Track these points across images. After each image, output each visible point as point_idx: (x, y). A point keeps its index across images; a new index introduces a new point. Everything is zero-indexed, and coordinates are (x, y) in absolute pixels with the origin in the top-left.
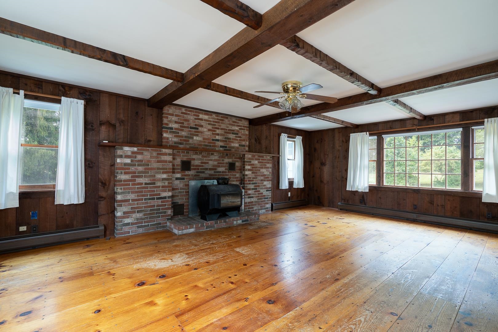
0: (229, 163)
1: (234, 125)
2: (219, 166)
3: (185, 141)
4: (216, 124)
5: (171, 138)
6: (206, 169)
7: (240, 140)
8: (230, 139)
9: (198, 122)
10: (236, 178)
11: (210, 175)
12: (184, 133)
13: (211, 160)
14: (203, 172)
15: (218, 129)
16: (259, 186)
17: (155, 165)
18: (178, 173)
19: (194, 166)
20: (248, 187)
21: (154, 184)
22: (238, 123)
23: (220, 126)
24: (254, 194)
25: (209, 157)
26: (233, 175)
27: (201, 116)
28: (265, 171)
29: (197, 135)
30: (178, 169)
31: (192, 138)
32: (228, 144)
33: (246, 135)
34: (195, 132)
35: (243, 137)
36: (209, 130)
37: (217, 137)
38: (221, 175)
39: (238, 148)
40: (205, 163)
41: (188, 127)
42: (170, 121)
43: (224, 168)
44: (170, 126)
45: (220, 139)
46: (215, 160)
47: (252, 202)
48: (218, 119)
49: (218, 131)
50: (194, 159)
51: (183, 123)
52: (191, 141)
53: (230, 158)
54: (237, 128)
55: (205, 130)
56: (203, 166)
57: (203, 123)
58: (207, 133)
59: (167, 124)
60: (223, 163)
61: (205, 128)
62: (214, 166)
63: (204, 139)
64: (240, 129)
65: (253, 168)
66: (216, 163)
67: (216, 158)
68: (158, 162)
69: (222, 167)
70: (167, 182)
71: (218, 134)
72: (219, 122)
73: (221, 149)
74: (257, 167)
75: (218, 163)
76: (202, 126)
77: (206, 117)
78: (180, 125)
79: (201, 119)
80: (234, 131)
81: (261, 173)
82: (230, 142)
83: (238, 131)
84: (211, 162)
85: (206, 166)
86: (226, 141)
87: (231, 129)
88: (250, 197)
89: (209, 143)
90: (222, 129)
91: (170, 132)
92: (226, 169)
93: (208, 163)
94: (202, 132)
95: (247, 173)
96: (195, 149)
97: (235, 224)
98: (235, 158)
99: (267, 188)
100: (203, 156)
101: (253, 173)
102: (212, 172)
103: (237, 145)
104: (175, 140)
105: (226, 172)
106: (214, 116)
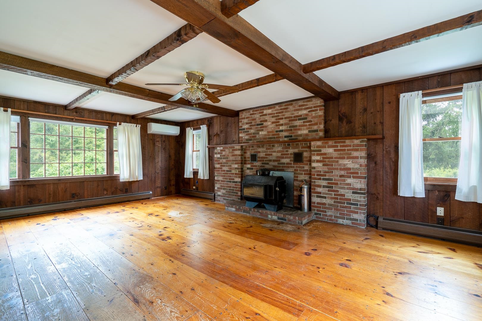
0: (294, 154)
1: (301, 110)
2: (283, 158)
3: (253, 137)
4: (280, 114)
5: (244, 136)
6: (270, 161)
7: (309, 125)
8: (296, 126)
9: (262, 118)
10: (304, 171)
11: (274, 166)
12: (252, 131)
13: (275, 152)
14: (268, 164)
15: (282, 119)
16: (337, 184)
17: (231, 158)
18: (249, 164)
19: (259, 158)
20: (316, 184)
21: (231, 171)
22: (307, 105)
23: (284, 115)
24: (327, 194)
25: (273, 149)
26: (300, 167)
27: (265, 112)
28: (349, 163)
29: (262, 130)
30: (249, 161)
31: (258, 133)
32: (293, 133)
33: (320, 116)
34: (261, 127)
35: (315, 120)
36: (273, 123)
37: (281, 128)
38: (285, 166)
39: (307, 135)
40: (269, 155)
41: (255, 125)
42: (243, 124)
43: (289, 159)
44: (243, 127)
45: (284, 129)
46: (278, 152)
47: (324, 204)
48: (281, 109)
49: (282, 122)
50: (259, 152)
51: (251, 123)
52: (258, 136)
53: (296, 148)
54: (305, 112)
55: (269, 123)
56: (267, 158)
57: (267, 118)
58: (271, 126)
59: (241, 127)
60: (288, 154)
61: (269, 122)
62: (277, 157)
63: (268, 132)
64: (309, 112)
65: (323, 158)
66: (279, 154)
67: (280, 149)
68: (233, 156)
69: (286, 158)
70: (238, 170)
71: (282, 125)
72: (282, 112)
73: (286, 139)
74: (332, 158)
75: (282, 154)
76: (266, 121)
77: (270, 111)
78: (249, 125)
79: (266, 115)
80: (301, 116)
81: (340, 165)
82: (296, 130)
83: (307, 115)
84: (274, 154)
85: (270, 158)
86: (291, 130)
87: (298, 115)
88: (321, 196)
89: (273, 135)
90: (286, 118)
91: (244, 132)
92: (291, 161)
93: (271, 155)
94: (266, 127)
95: (314, 165)
96: (262, 143)
97: (270, 218)
98: (302, 148)
99: (353, 189)
100: (267, 149)
101: (324, 165)
102: (276, 164)
103: (305, 132)
104: (247, 137)
105: (291, 164)
106: (277, 107)
